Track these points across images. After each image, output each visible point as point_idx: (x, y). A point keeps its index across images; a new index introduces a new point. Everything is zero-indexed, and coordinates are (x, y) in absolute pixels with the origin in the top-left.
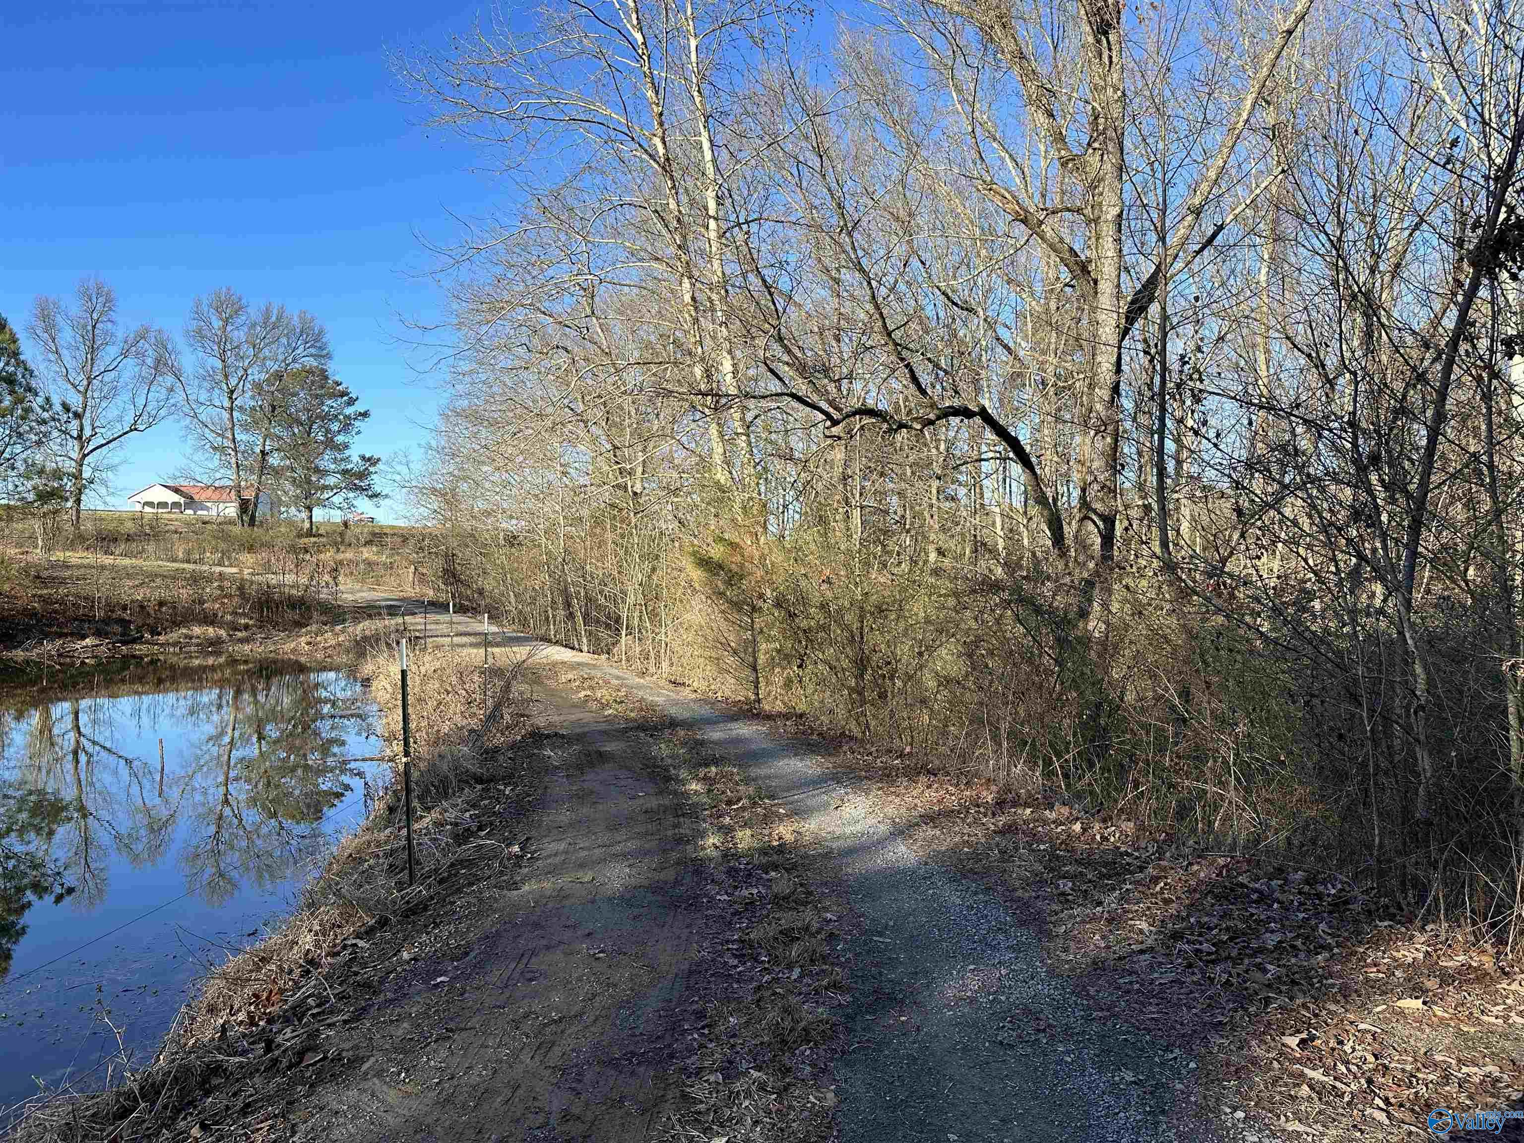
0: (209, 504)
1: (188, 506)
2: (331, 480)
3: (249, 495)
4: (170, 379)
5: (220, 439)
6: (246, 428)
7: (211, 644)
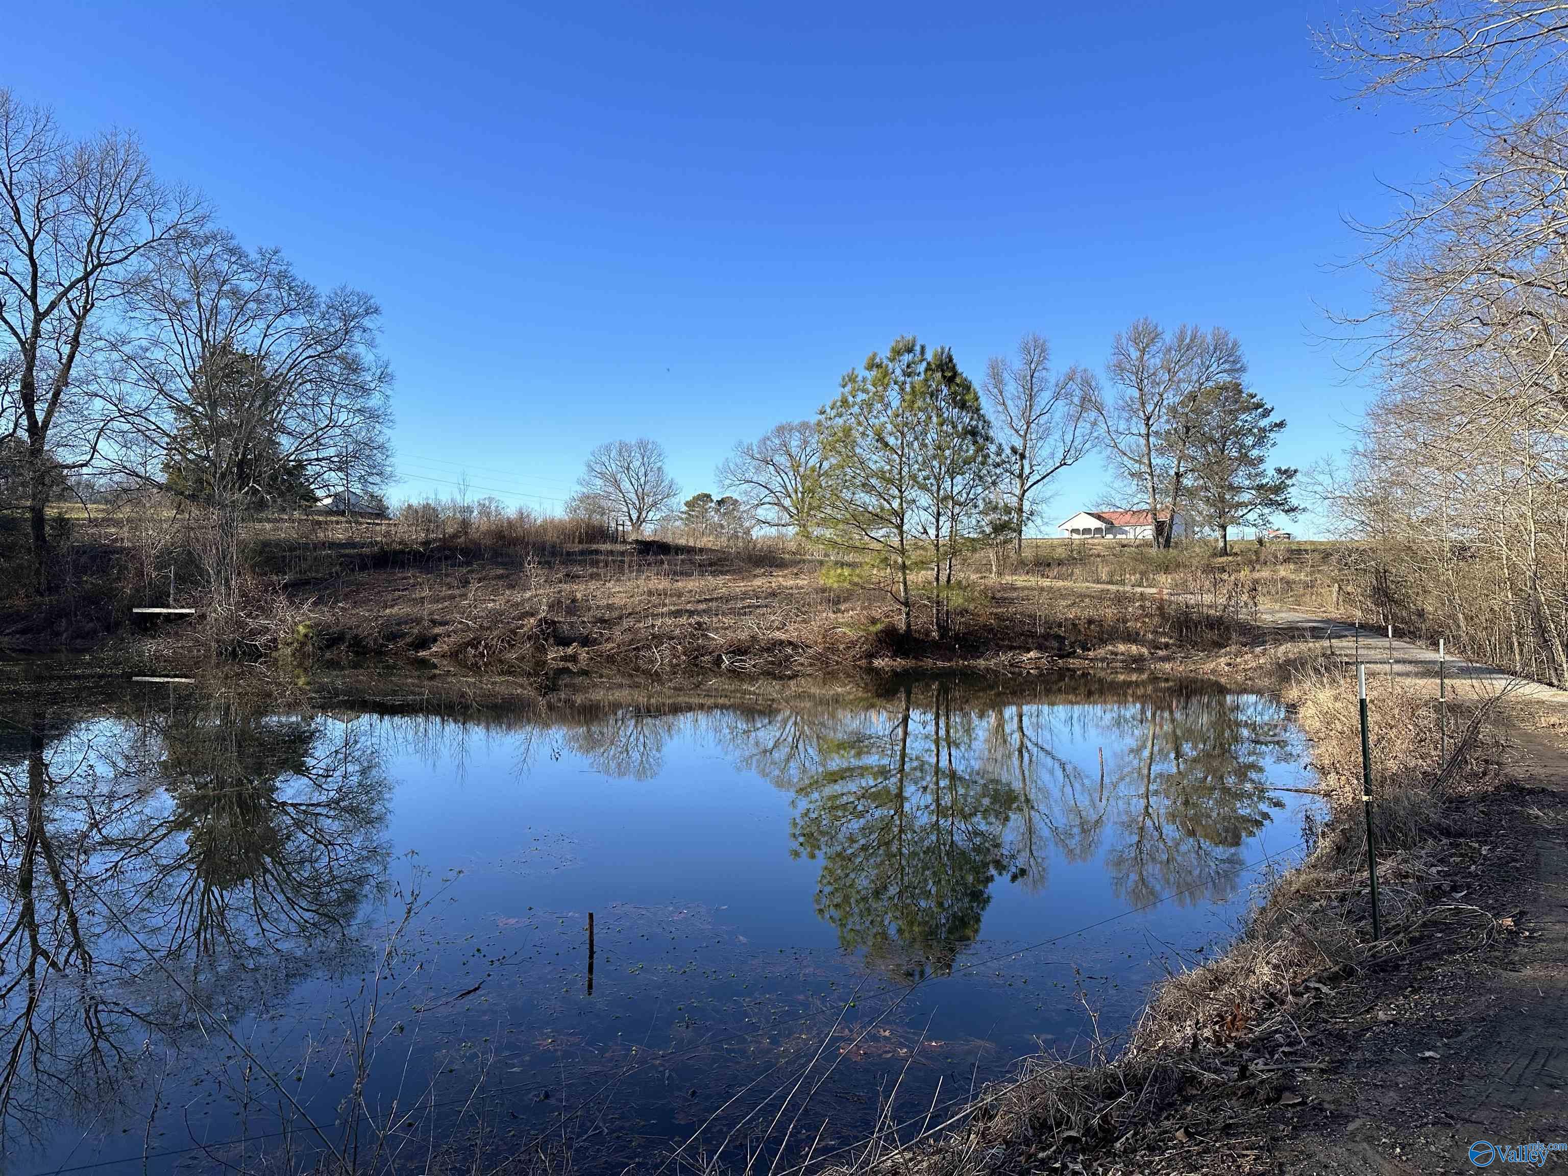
0: (1127, 528)
1: (1108, 531)
2: (1246, 497)
3: (1164, 517)
4: (1093, 414)
5: (1137, 465)
6: (1161, 452)
7: (1135, 661)
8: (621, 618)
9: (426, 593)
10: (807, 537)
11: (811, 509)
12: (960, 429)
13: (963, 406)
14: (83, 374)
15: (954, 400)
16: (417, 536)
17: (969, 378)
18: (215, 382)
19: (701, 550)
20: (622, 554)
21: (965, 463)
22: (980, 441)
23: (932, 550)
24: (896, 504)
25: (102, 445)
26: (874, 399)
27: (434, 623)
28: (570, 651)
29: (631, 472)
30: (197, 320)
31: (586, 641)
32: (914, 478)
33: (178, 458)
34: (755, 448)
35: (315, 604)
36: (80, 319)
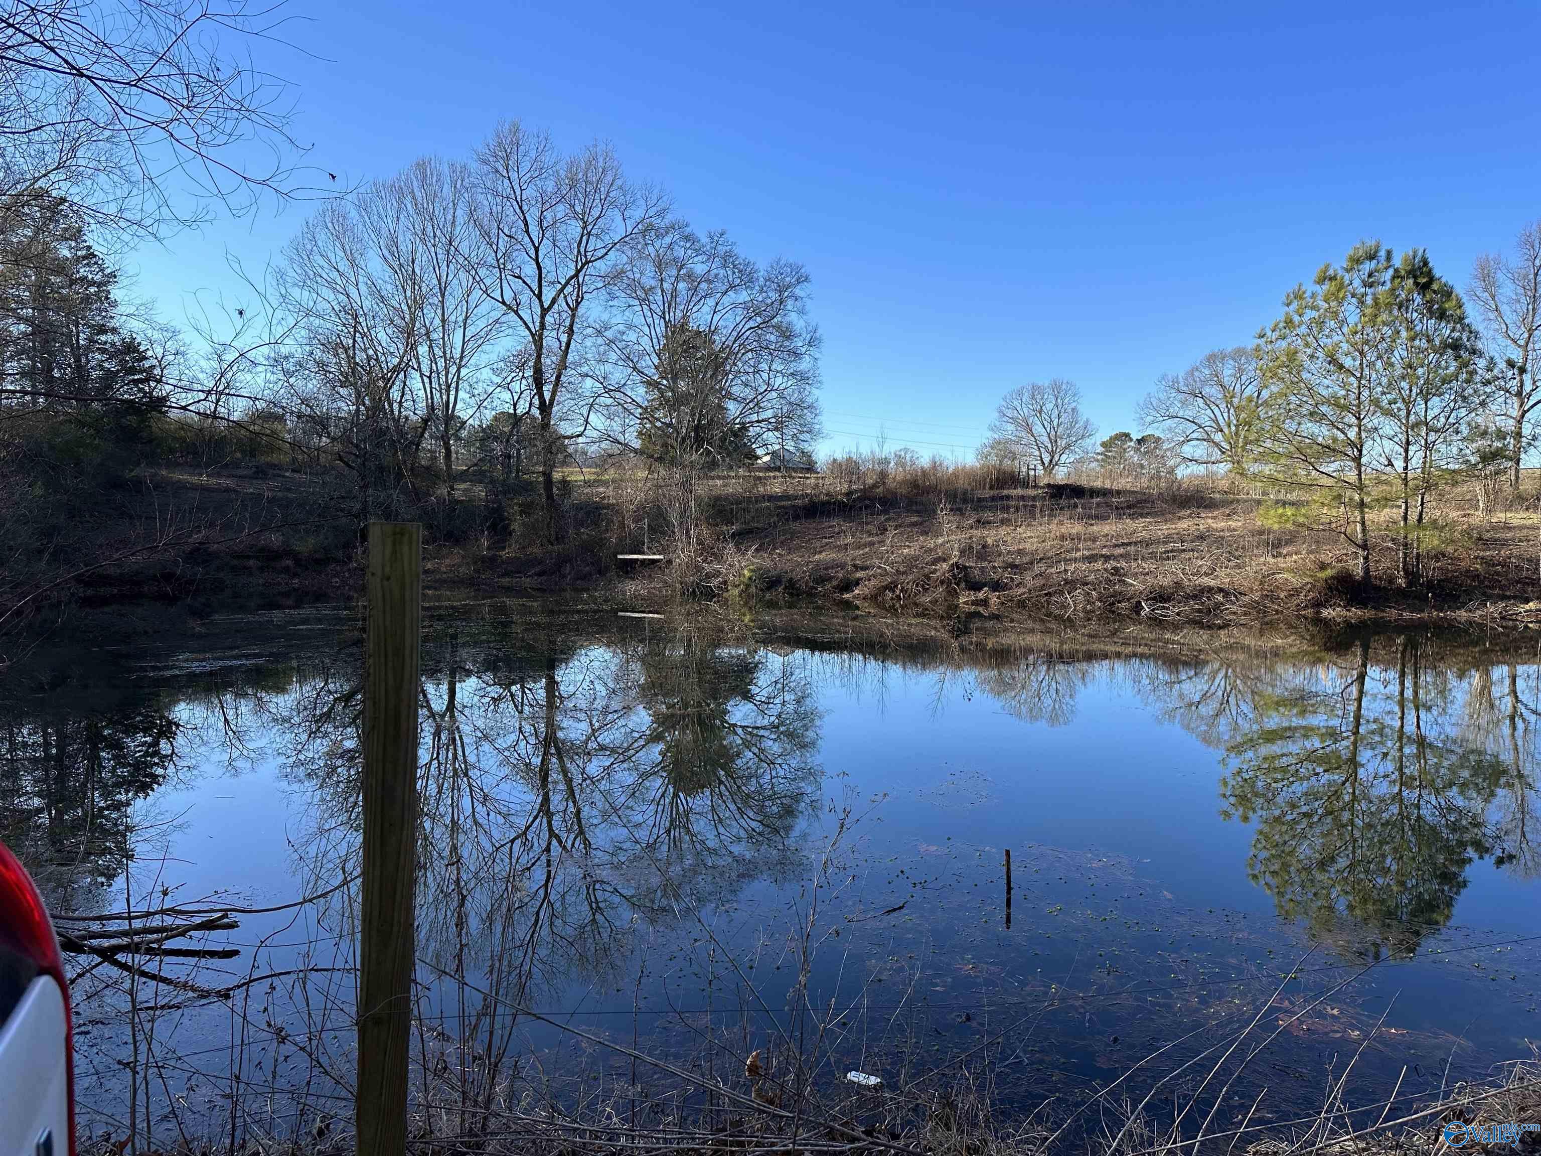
8: (1032, 563)
9: (849, 540)
10: (1241, 474)
11: (1246, 444)
12: (1437, 342)
13: (1442, 315)
14: (577, 358)
15: (1430, 310)
16: (840, 487)
17: (1450, 283)
18: (676, 357)
19: (1119, 492)
20: (1034, 498)
21: (1444, 382)
22: (1465, 355)
23: (1399, 484)
24: (1352, 434)
25: (592, 418)
26: (1325, 317)
27: (856, 567)
28: (981, 595)
29: (1043, 415)
30: (660, 303)
31: (996, 586)
32: (1376, 403)
33: (648, 426)
34: (1181, 380)
35: (757, 550)
36: (574, 310)
